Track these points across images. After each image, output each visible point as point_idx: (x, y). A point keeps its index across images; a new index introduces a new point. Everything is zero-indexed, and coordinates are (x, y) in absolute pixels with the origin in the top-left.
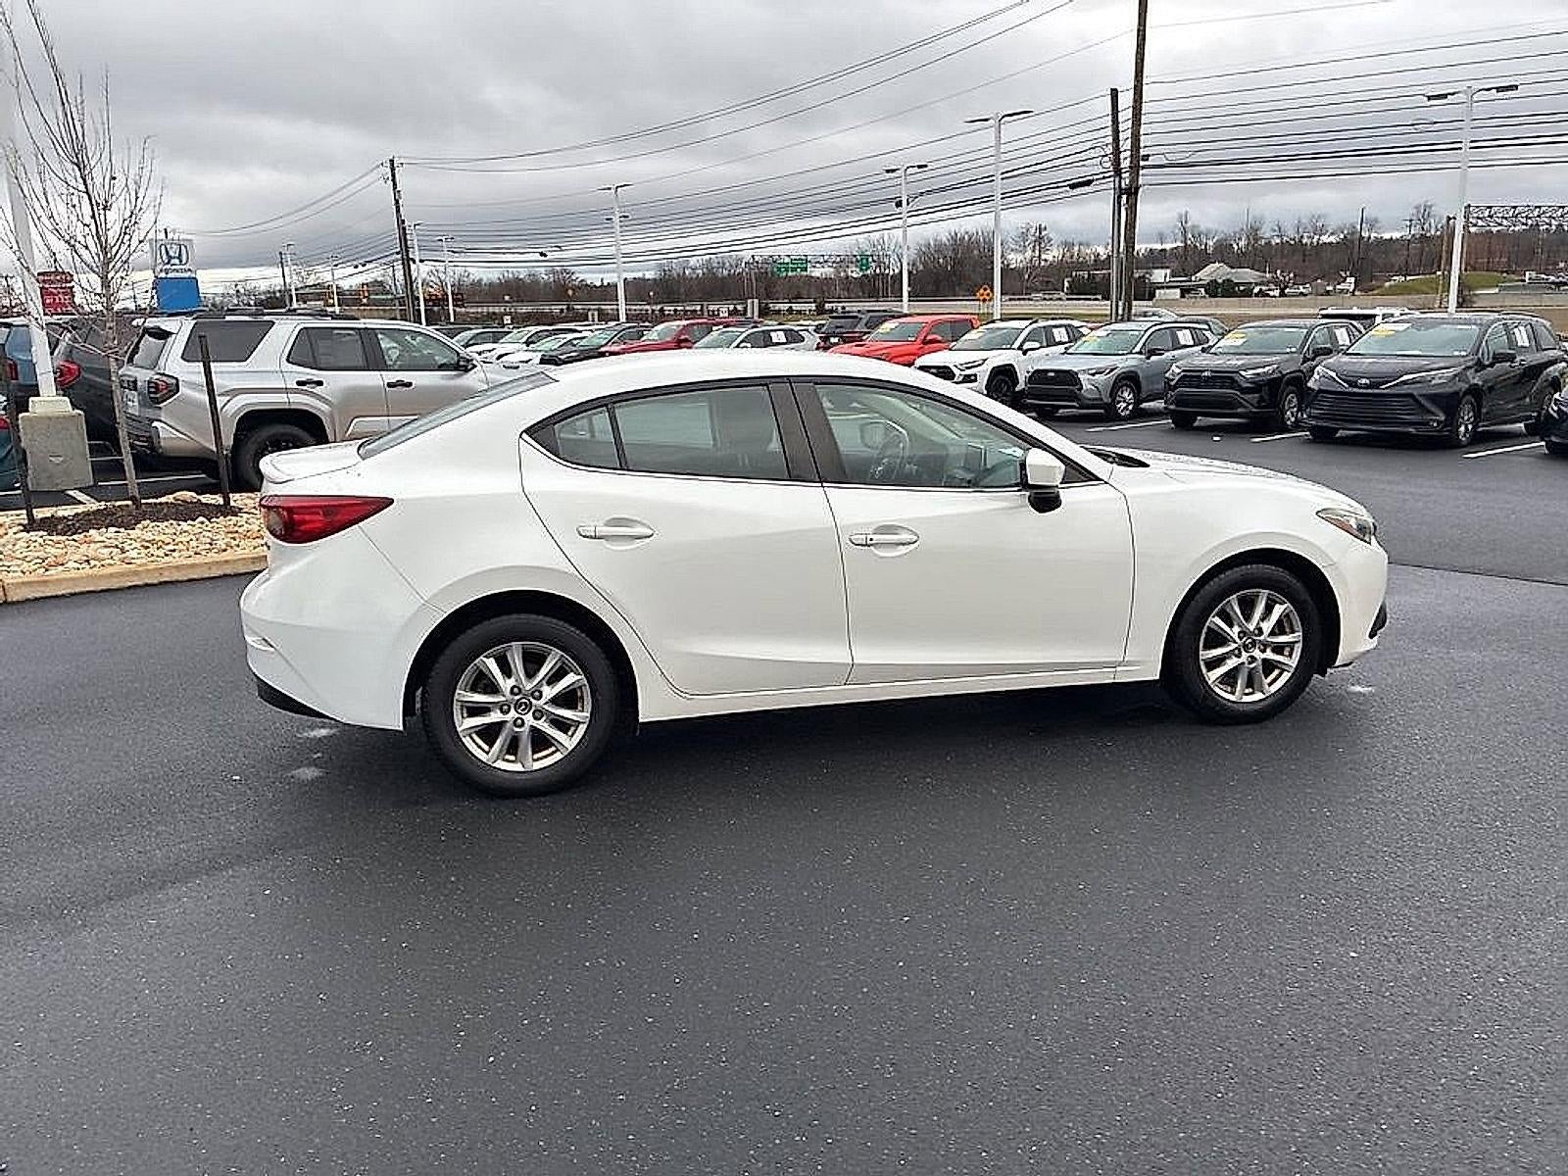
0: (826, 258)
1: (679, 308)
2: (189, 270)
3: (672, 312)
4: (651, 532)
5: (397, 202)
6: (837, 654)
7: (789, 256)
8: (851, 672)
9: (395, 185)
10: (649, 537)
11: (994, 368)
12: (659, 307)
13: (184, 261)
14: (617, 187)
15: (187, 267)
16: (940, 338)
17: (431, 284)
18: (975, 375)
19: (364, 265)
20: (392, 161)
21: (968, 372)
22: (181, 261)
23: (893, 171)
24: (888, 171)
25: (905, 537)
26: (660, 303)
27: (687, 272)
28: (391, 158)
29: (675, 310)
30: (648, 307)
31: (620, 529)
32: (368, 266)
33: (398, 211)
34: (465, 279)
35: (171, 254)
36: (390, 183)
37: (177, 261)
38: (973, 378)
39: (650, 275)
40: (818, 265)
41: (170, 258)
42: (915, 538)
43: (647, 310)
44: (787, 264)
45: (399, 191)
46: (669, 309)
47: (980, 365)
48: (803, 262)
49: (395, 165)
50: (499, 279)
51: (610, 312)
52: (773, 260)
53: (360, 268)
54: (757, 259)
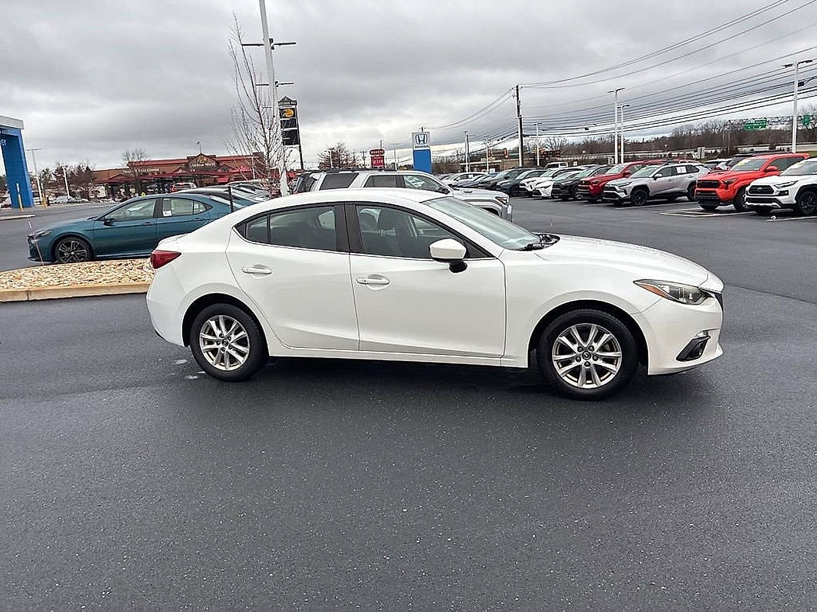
0: (779, 119)
1: (681, 153)
2: (427, 146)
3: (676, 156)
4: (270, 272)
5: (518, 107)
6: (352, 335)
7: (754, 119)
8: (360, 345)
9: (518, 98)
10: (270, 274)
11: (802, 187)
12: (668, 153)
13: (425, 142)
14: (617, 90)
15: (426, 145)
16: (776, 168)
17: (547, 146)
18: (788, 191)
19: (502, 139)
20: (517, 87)
21: (784, 189)
22: (424, 142)
23: (790, 65)
24: (786, 66)
25: (384, 281)
26: (669, 151)
27: (692, 132)
28: (517, 85)
29: (679, 154)
30: (662, 153)
31: (260, 270)
32: (504, 139)
33: (519, 111)
34: (564, 143)
35: (421, 139)
36: (516, 98)
37: (422, 142)
38: (786, 193)
39: (668, 135)
40: (774, 123)
41: (419, 141)
42: (388, 282)
43: (661, 155)
44: (753, 123)
45: (520, 102)
46: (675, 154)
47: (792, 185)
48: (764, 122)
49: (519, 88)
50: (583, 141)
51: (639, 157)
52: (743, 122)
53: (500, 141)
54: (732, 122)
